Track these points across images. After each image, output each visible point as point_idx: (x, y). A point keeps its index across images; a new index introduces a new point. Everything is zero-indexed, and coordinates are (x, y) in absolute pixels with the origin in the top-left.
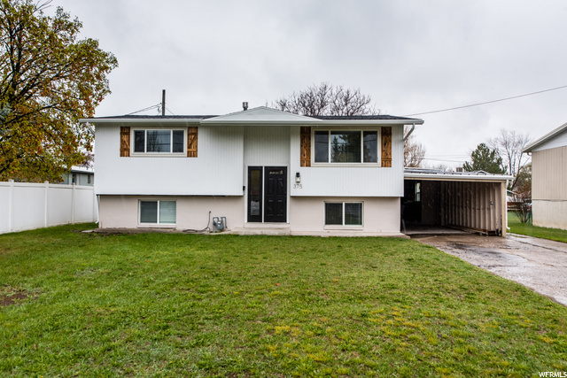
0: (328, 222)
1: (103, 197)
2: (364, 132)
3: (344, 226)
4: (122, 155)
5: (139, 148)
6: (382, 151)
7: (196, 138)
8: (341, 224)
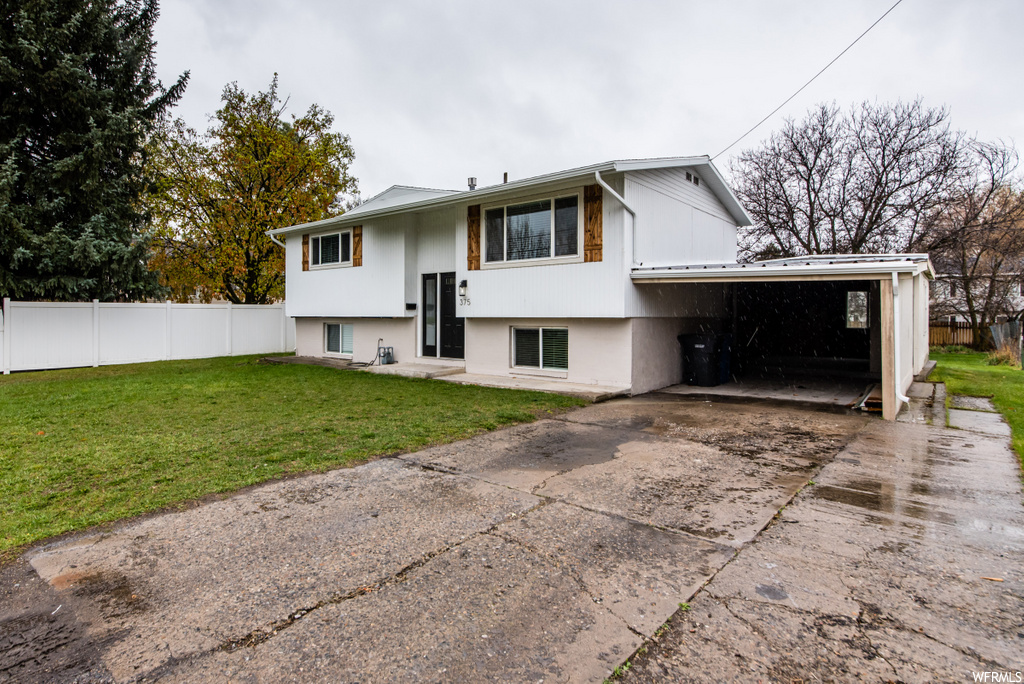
0: (519, 362)
1: (300, 320)
2: (557, 201)
3: (541, 370)
4: (304, 270)
5: (316, 262)
6: (586, 231)
7: (360, 240)
8: (538, 365)
